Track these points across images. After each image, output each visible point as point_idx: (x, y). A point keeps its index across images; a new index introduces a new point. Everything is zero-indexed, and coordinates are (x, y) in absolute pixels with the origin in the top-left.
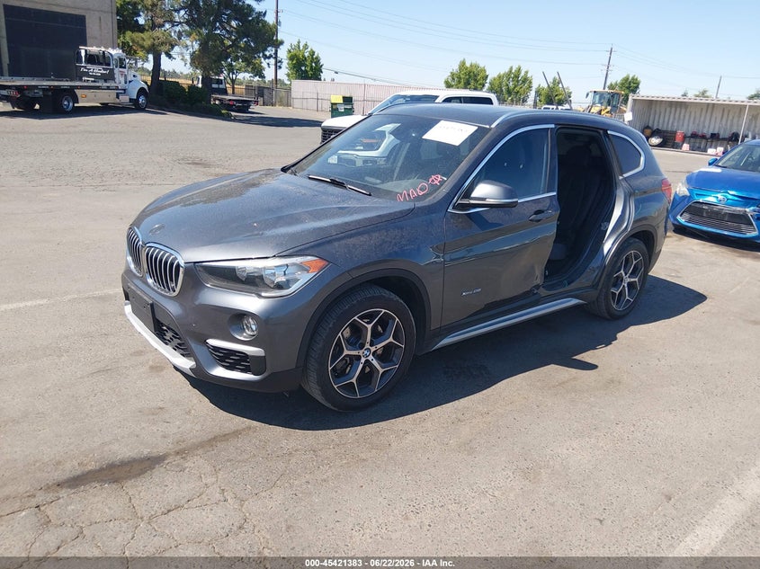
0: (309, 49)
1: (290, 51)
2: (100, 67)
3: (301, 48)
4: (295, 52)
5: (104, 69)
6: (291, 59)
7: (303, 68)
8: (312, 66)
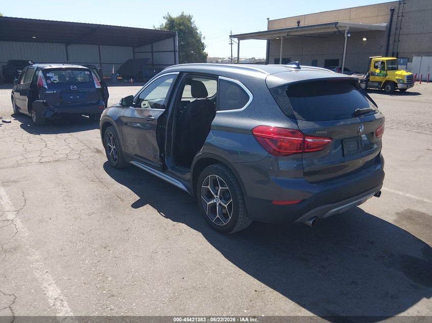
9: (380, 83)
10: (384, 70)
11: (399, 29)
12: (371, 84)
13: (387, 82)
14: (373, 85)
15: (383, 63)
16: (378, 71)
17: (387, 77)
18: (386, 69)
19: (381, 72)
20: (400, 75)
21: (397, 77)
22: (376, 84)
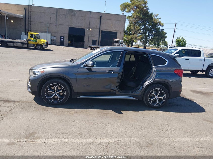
0: (183, 39)
1: (177, 39)
2: (117, 44)
3: (181, 38)
4: (178, 39)
5: (118, 44)
6: (177, 41)
7: (180, 44)
8: (183, 43)
9: (34, 45)
10: (36, 39)
11: (30, 19)
12: (30, 45)
13: (38, 45)
14: (31, 45)
15: (35, 35)
16: (32, 39)
17: (37, 42)
18: (36, 38)
19: (34, 39)
20: (43, 42)
21: (42, 43)
22: (32, 45)
